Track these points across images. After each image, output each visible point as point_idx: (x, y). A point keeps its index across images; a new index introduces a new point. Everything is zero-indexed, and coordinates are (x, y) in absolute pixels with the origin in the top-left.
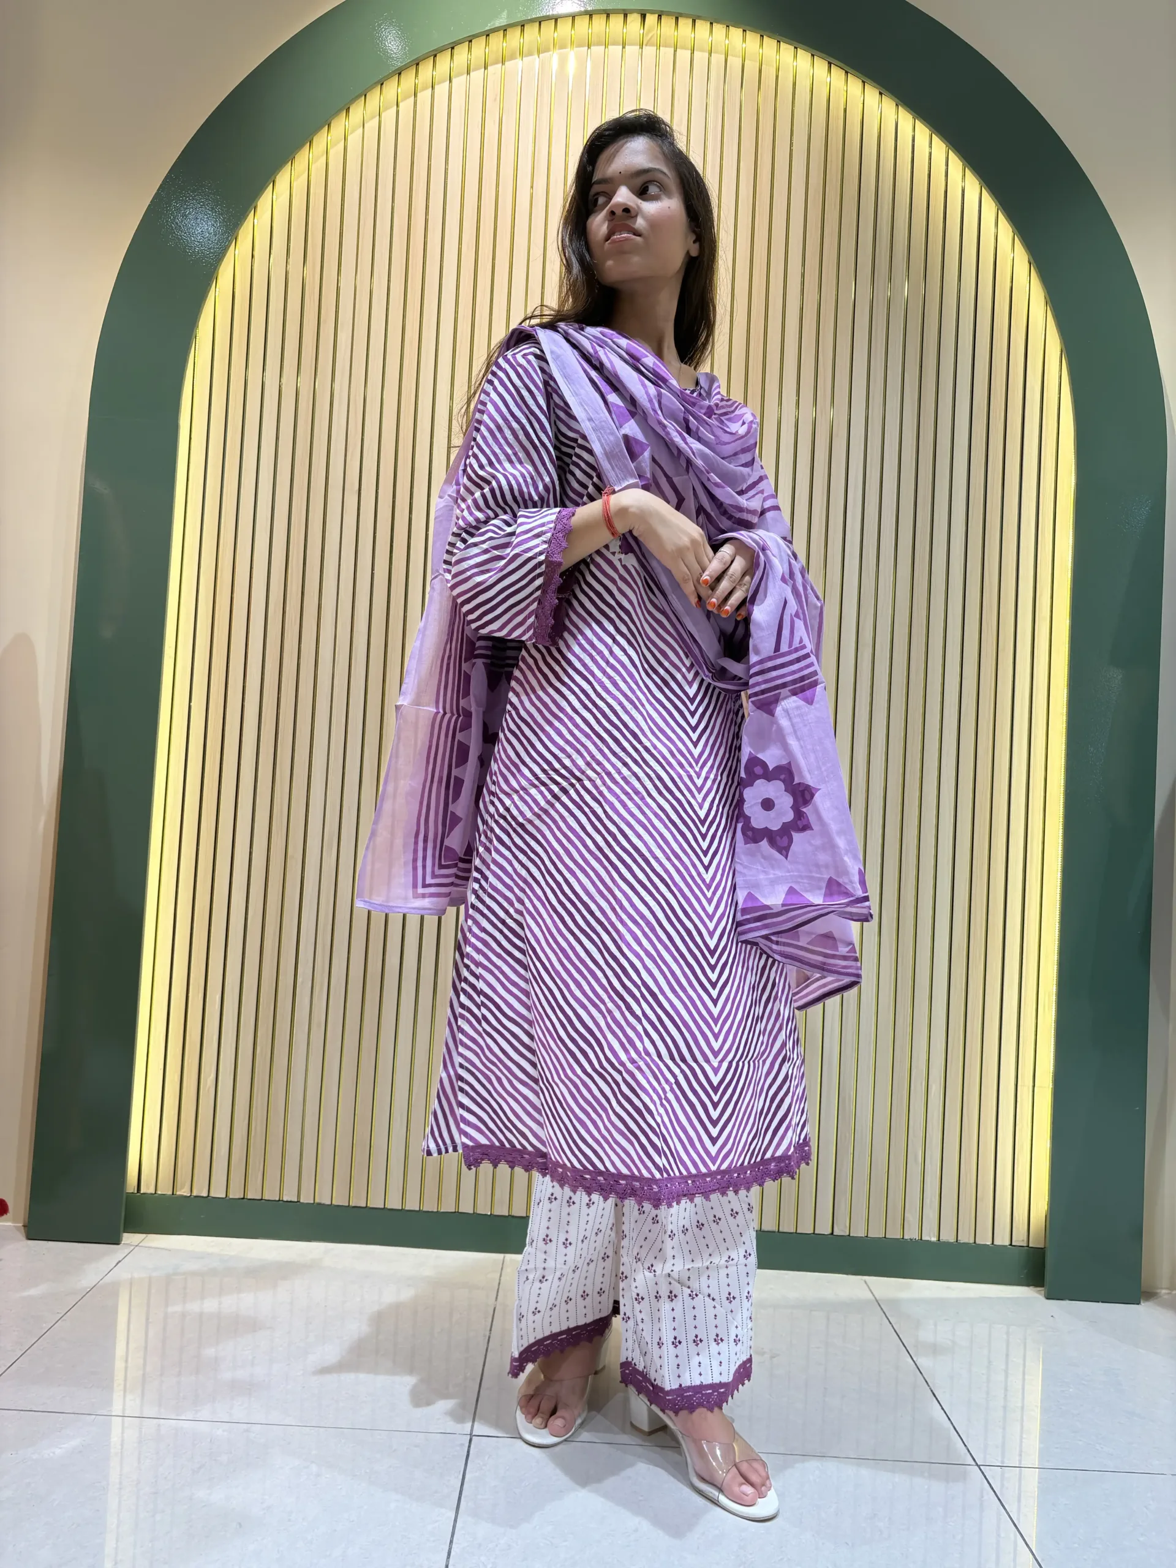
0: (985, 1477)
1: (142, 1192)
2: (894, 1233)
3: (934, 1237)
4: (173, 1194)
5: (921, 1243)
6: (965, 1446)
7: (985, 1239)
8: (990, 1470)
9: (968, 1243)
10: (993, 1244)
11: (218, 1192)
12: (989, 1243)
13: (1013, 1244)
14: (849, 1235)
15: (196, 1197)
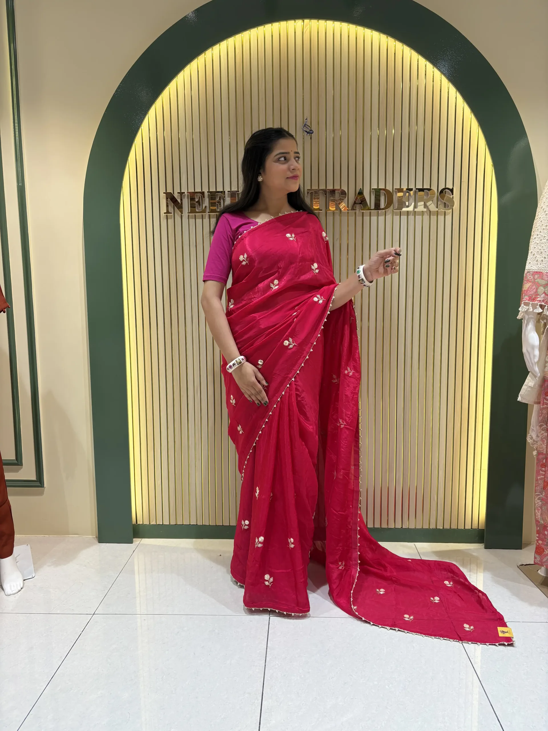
2: (426, 527)
3: (441, 527)
5: (436, 530)
7: (461, 527)
9: (455, 529)
10: (464, 528)
13: (472, 528)
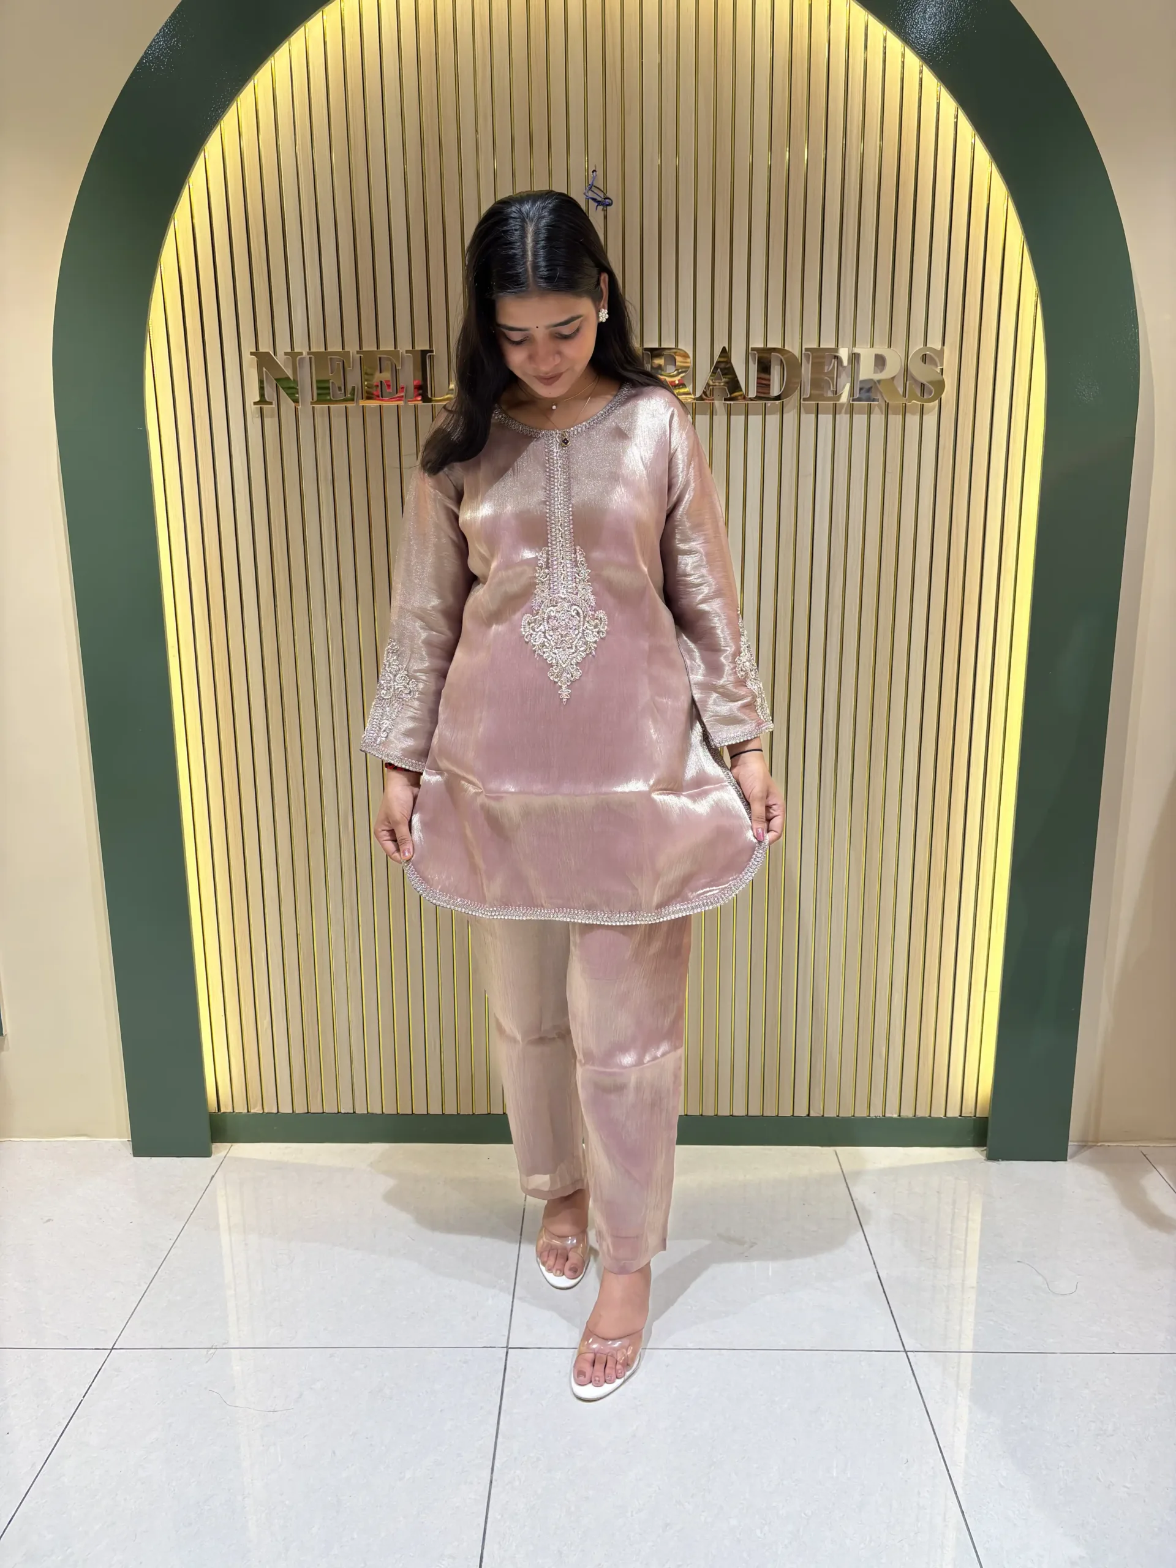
0: (910, 1363)
1: (222, 1112)
2: (861, 1113)
3: (896, 1113)
4: (248, 1112)
5: (884, 1120)
6: (898, 1331)
7: (938, 1113)
8: (915, 1356)
9: (926, 1117)
10: (945, 1116)
11: (286, 1109)
12: (942, 1116)
13: (963, 1115)
14: (823, 1116)
15: (267, 1113)
